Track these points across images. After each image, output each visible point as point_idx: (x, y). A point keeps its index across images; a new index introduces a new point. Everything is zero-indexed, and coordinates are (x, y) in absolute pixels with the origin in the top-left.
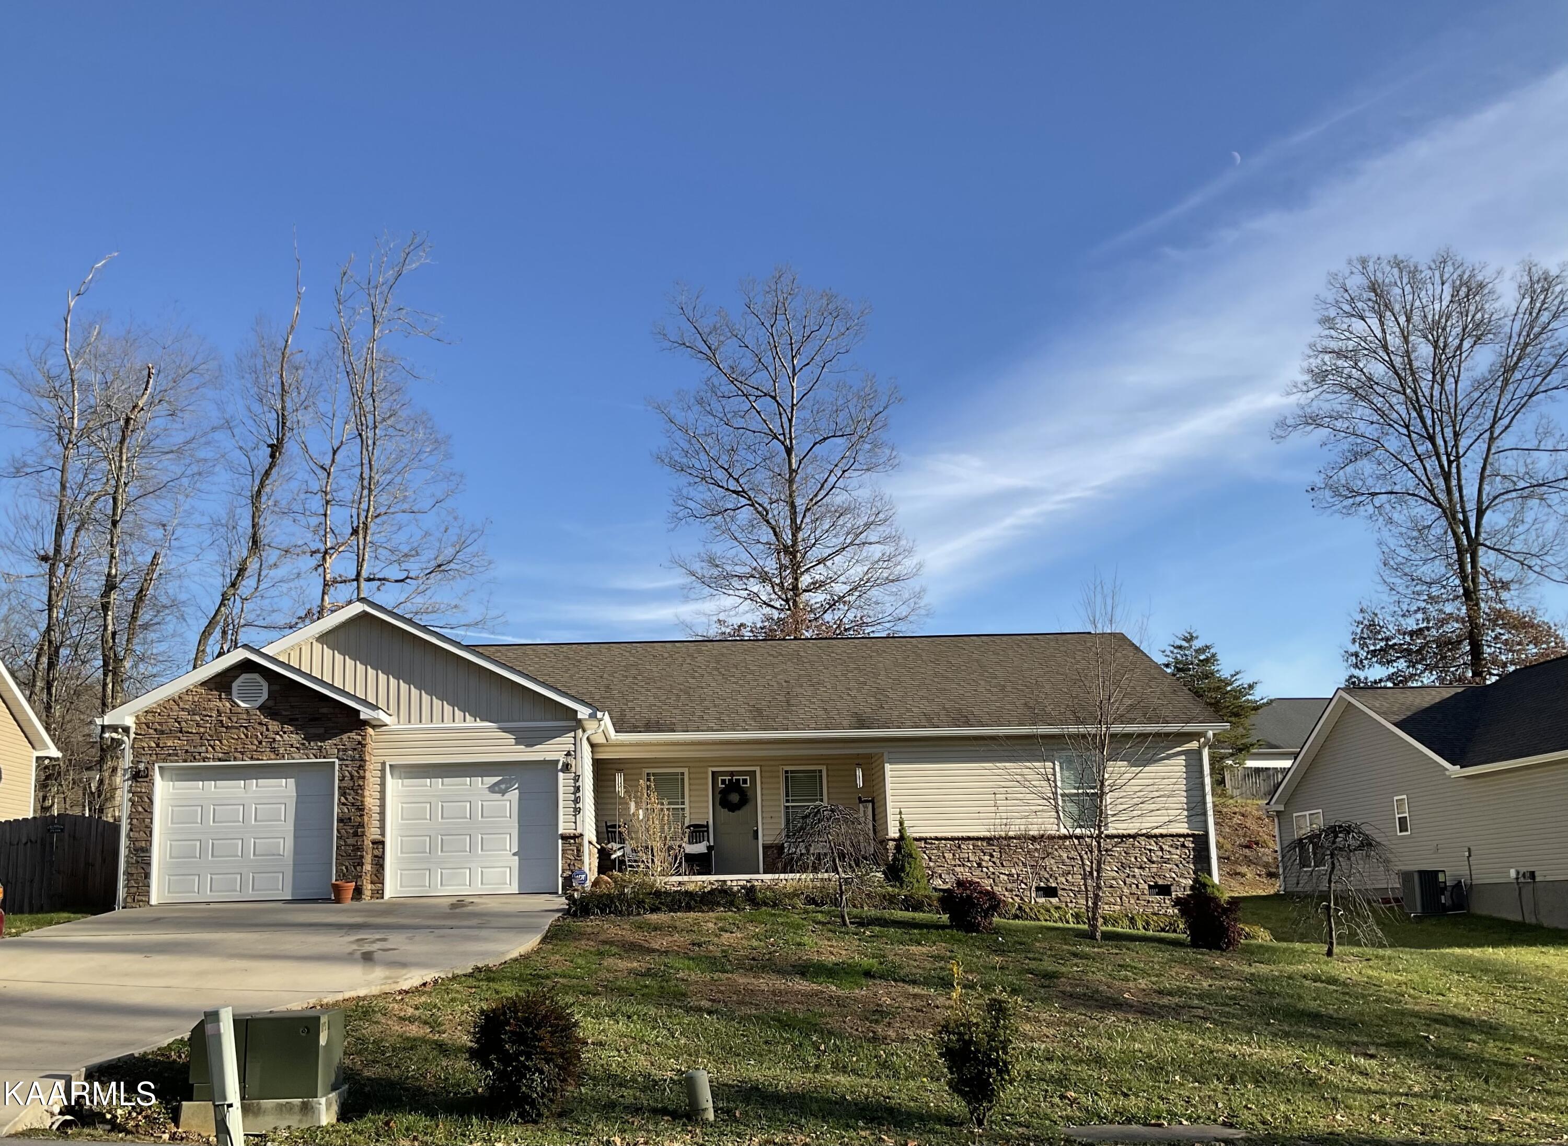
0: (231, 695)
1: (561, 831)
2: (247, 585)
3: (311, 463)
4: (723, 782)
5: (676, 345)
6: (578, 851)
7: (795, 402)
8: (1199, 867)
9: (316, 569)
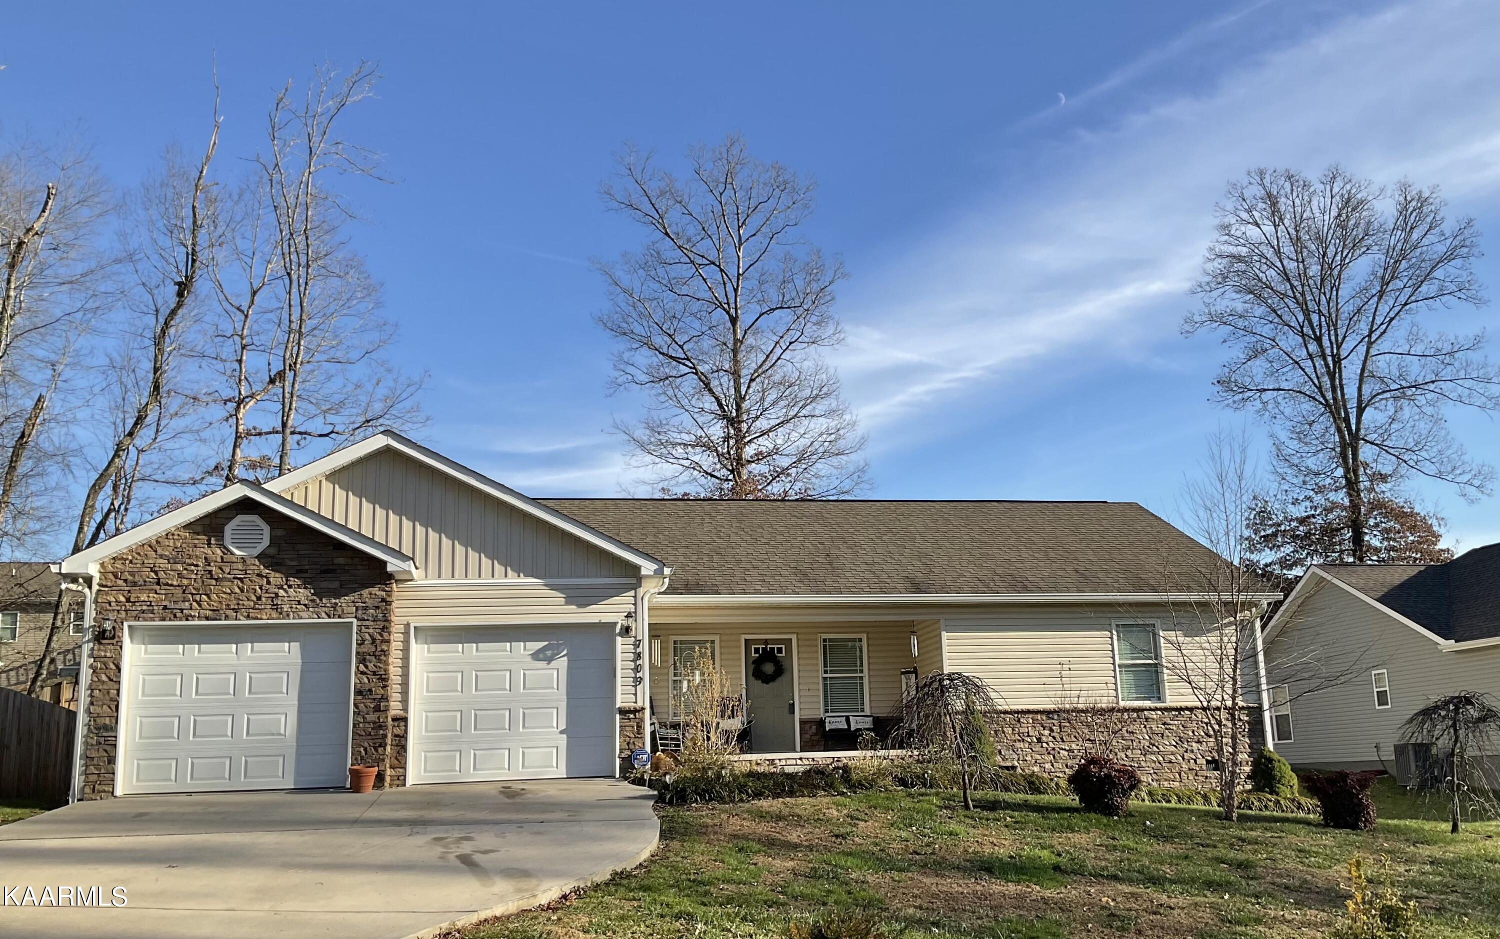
0: (223, 540)
1: (618, 705)
2: (144, 437)
3: (225, 304)
4: (757, 650)
5: (623, 206)
6: (639, 727)
7: (741, 272)
8: (1254, 740)
9: (227, 420)
